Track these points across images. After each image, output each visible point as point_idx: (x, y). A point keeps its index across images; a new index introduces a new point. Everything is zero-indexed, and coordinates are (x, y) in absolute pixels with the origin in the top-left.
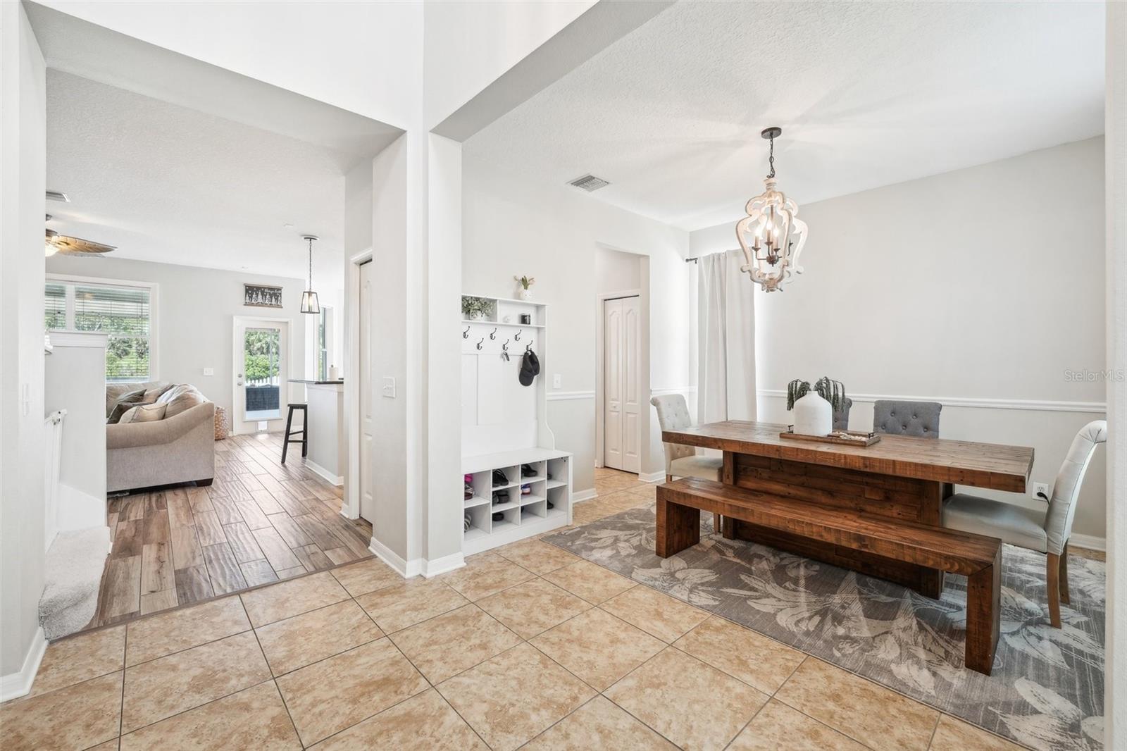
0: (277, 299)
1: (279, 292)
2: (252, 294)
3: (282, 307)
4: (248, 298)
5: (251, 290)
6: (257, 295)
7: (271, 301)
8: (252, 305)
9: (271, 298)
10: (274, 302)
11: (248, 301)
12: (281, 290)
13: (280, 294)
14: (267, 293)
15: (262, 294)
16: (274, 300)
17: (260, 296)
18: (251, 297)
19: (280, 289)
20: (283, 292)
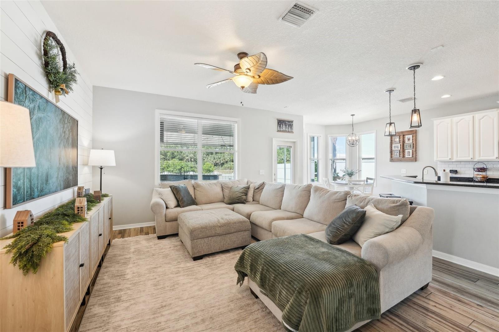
0: (291, 128)
2: (281, 125)
3: (293, 133)
4: (279, 127)
5: (281, 122)
6: (283, 125)
7: (289, 129)
8: (280, 131)
10: (290, 130)
11: (279, 129)
13: (293, 124)
15: (285, 125)
16: (290, 128)
17: (284, 126)
18: (280, 127)
20: (294, 123)
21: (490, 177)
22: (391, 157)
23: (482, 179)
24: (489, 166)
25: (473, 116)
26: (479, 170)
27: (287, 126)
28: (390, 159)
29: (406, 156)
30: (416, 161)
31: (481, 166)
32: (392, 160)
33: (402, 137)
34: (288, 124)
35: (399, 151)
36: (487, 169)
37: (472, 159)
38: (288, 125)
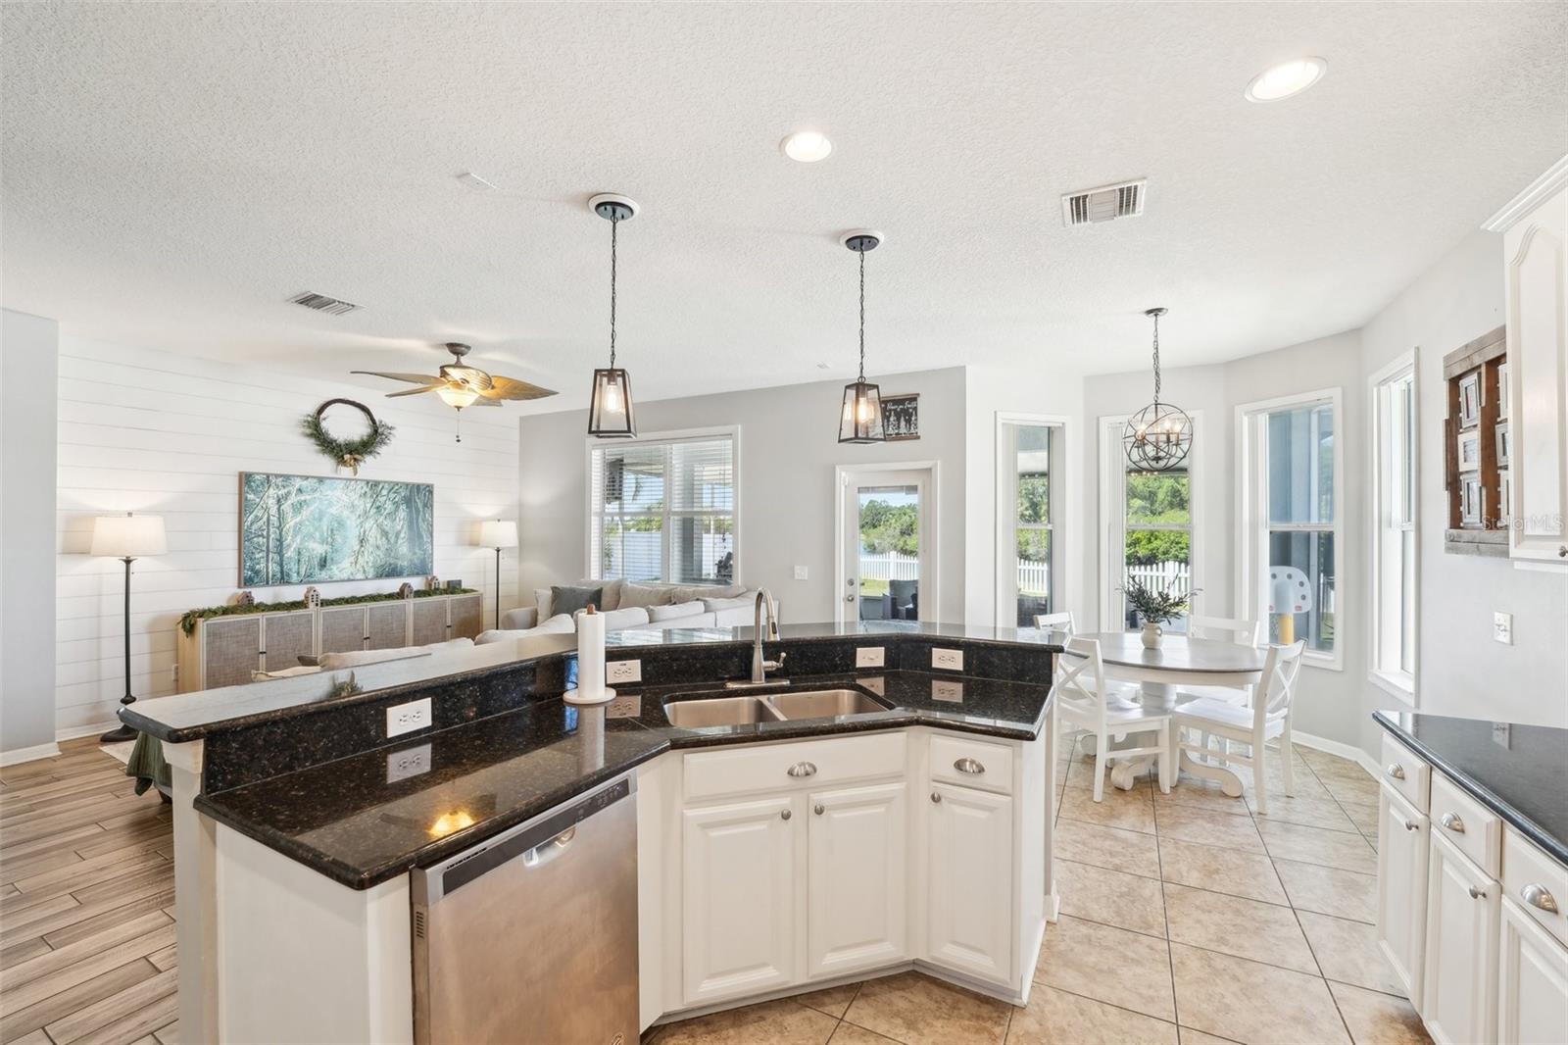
0: (908, 422)
1: (913, 405)
9: (898, 420)
10: (903, 430)
12: (915, 399)
13: (915, 409)
14: (890, 410)
16: (903, 423)
19: (913, 399)
20: (922, 405)
27: (892, 419)
34: (895, 410)
38: (895, 415)
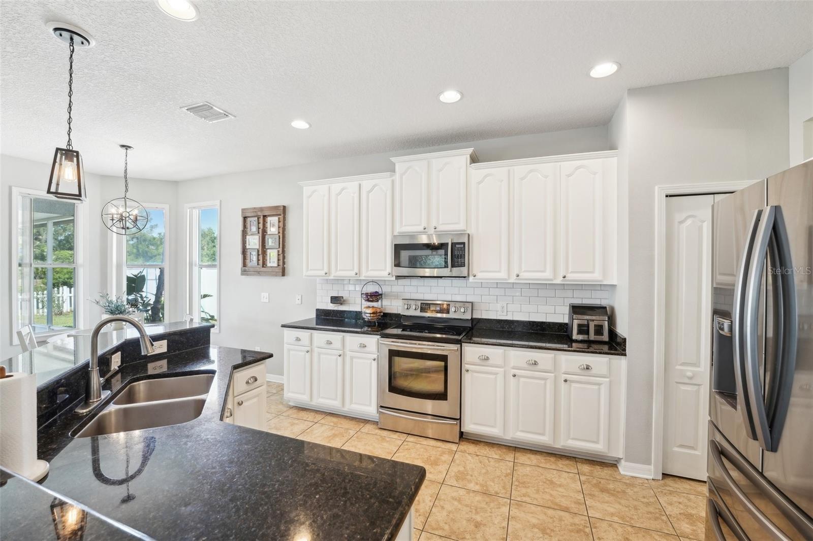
21: (388, 311)
22: (244, 265)
23: (373, 317)
24: (385, 289)
25: (360, 185)
26: (369, 297)
28: (242, 268)
29: (269, 265)
30: (283, 275)
31: (371, 289)
32: (245, 269)
33: (261, 220)
35: (257, 250)
36: (381, 295)
37: (356, 274)
